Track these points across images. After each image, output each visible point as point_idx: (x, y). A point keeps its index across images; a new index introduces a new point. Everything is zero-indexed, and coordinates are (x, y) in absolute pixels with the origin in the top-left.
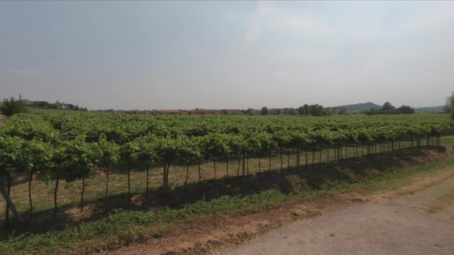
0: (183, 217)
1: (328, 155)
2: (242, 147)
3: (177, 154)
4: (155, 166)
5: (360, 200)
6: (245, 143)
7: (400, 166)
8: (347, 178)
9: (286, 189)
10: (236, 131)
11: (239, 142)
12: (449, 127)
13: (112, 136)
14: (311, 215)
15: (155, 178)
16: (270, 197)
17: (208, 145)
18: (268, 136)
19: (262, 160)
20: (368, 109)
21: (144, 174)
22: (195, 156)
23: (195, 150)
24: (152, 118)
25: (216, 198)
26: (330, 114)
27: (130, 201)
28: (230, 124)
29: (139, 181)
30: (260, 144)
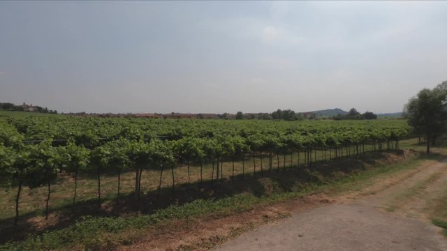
0: (155, 222)
1: (299, 159)
2: (216, 151)
3: (150, 158)
4: (127, 171)
5: (327, 201)
6: (219, 147)
7: (364, 168)
8: (316, 180)
9: (259, 192)
10: (211, 135)
11: (213, 146)
12: (406, 132)
13: (82, 140)
14: (281, 217)
15: (127, 183)
16: (243, 199)
17: (182, 149)
18: (241, 140)
19: (236, 164)
20: (336, 115)
21: (116, 179)
22: (169, 160)
23: (169, 154)
24: (126, 122)
25: (189, 202)
26: (301, 120)
27: (99, 206)
28: (205, 128)
29: (109, 186)
30: (233, 148)
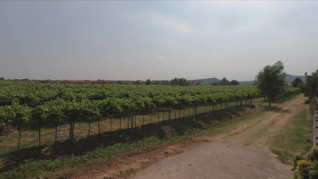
0: (85, 161)
1: (188, 112)
2: (131, 108)
3: (81, 114)
4: (62, 124)
5: (207, 141)
6: (134, 104)
7: (231, 118)
8: (200, 127)
9: (162, 136)
10: (127, 96)
11: (129, 104)
12: (256, 93)
14: (177, 153)
15: (63, 133)
16: (150, 142)
17: (105, 106)
18: (149, 100)
19: (146, 117)
20: (214, 82)
21: (53, 130)
22: (96, 114)
23: (95, 110)
24: (62, 86)
25: (111, 145)
26: (191, 85)
27: (40, 152)
28: (123, 91)
29: (48, 136)
30: (143, 105)
